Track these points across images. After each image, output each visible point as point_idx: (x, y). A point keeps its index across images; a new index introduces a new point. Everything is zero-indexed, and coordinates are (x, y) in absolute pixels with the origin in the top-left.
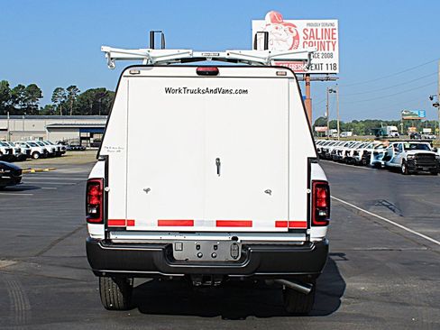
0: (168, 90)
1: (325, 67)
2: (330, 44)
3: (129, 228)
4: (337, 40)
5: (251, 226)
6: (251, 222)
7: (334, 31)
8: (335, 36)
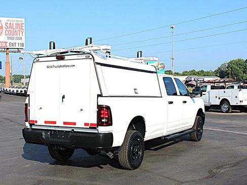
0: (48, 67)
1: (17, 45)
2: (20, 32)
3: (35, 124)
4: (24, 30)
5: (75, 125)
6: (75, 123)
7: (23, 25)
8: (23, 28)
